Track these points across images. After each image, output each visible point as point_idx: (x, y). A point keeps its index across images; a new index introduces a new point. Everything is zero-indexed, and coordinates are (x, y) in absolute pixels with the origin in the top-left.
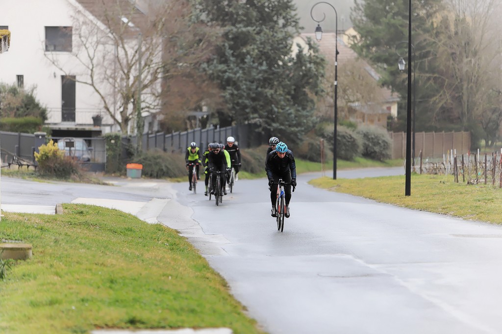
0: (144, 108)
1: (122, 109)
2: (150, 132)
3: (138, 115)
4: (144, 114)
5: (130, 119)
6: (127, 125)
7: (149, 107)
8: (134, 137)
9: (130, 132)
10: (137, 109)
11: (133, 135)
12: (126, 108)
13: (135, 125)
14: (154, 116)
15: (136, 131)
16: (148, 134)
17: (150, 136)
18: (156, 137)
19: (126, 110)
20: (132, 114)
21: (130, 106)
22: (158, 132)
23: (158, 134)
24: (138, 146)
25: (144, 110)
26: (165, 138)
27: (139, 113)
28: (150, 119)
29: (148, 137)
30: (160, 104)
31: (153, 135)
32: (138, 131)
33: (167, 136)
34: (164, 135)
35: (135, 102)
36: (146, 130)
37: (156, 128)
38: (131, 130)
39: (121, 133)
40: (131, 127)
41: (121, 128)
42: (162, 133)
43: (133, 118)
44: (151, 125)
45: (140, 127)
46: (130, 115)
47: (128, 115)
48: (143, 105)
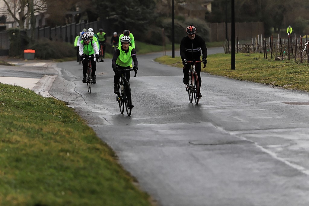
0: (36, 10)
1: (20, 11)
2: (40, 26)
3: (31, 14)
4: (36, 14)
5: (26, 18)
6: (24, 22)
7: (39, 9)
8: (29, 30)
9: (26, 26)
10: (31, 10)
11: (28, 29)
12: (23, 10)
13: (29, 22)
14: (42, 15)
15: (30, 25)
16: (38, 28)
17: (40, 29)
18: (44, 30)
19: (23, 11)
20: (27, 14)
21: (26, 9)
22: (45, 26)
23: (46, 28)
24: (32, 36)
25: (35, 11)
26: (50, 30)
27: (33, 14)
28: (40, 18)
29: (39, 30)
30: (46, 6)
31: (42, 29)
32: (31, 26)
33: (52, 29)
34: (50, 28)
35: (29, 6)
36: (37, 25)
37: (44, 24)
38: (27, 25)
39: (19, 28)
40: (26, 23)
41: (19, 24)
42: (48, 27)
43: (28, 16)
44: (40, 21)
45: (33, 23)
46: (26, 15)
47: (24, 15)
48: (35, 7)
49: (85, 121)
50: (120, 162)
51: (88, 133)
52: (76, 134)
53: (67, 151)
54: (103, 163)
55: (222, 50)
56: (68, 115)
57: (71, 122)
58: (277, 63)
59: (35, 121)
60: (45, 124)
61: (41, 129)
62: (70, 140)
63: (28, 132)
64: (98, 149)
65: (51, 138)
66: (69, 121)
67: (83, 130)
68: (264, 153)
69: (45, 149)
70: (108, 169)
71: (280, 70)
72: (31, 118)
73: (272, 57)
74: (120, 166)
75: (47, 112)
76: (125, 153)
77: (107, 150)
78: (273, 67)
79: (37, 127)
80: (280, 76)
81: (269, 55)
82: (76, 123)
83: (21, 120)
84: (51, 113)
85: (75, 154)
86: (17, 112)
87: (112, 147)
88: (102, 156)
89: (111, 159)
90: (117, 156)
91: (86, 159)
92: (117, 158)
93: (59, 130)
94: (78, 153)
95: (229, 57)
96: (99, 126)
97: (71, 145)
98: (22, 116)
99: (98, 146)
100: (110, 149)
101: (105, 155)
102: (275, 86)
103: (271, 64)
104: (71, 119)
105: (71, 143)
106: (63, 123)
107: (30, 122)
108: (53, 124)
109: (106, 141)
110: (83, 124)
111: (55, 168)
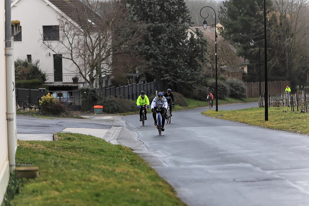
0: (103, 72)
1: (90, 73)
5: (95, 79)
6: (93, 82)
7: (105, 72)
8: (98, 89)
9: (95, 86)
10: (99, 73)
12: (92, 72)
14: (108, 77)
16: (105, 87)
18: (110, 89)
19: (92, 74)
20: (95, 76)
21: (95, 71)
23: (111, 87)
24: (100, 94)
29: (106, 89)
30: (112, 70)
32: (100, 86)
33: (117, 88)
35: (98, 69)
36: (104, 85)
37: (110, 84)
39: (90, 87)
40: (95, 83)
41: (89, 84)
44: (107, 82)
47: (93, 76)
48: (102, 70)
49: (148, 163)
50: (179, 196)
51: (152, 174)
52: (143, 174)
53: (136, 188)
54: (165, 197)
55: (257, 105)
56: (135, 158)
57: (137, 165)
58: (302, 115)
59: (108, 164)
60: (117, 166)
61: (114, 170)
62: (138, 179)
63: (104, 173)
64: (160, 186)
65: (123, 178)
66: (136, 164)
67: (148, 171)
68: (294, 188)
69: (119, 186)
70: (170, 201)
71: (305, 120)
72: (105, 161)
73: (298, 110)
74: (178, 199)
75: (118, 156)
76: (182, 189)
77: (167, 186)
78: (299, 118)
79: (110, 169)
80: (305, 126)
81: (296, 109)
82: (141, 165)
83: (97, 163)
84: (121, 157)
85: (143, 190)
86: (93, 157)
87: (172, 184)
88: (164, 191)
89: (171, 193)
90: (176, 192)
91: (152, 194)
92: (175, 193)
93: (128, 171)
94: (145, 189)
95: (263, 110)
96: (160, 167)
97: (139, 183)
98: (97, 160)
99: (161, 183)
100: (170, 186)
101: (166, 190)
102: (301, 133)
103: (297, 115)
104: (137, 162)
105: (138, 181)
106: (131, 166)
107: (105, 165)
108: (123, 166)
109: (166, 180)
110: (147, 166)
111: (128, 201)
